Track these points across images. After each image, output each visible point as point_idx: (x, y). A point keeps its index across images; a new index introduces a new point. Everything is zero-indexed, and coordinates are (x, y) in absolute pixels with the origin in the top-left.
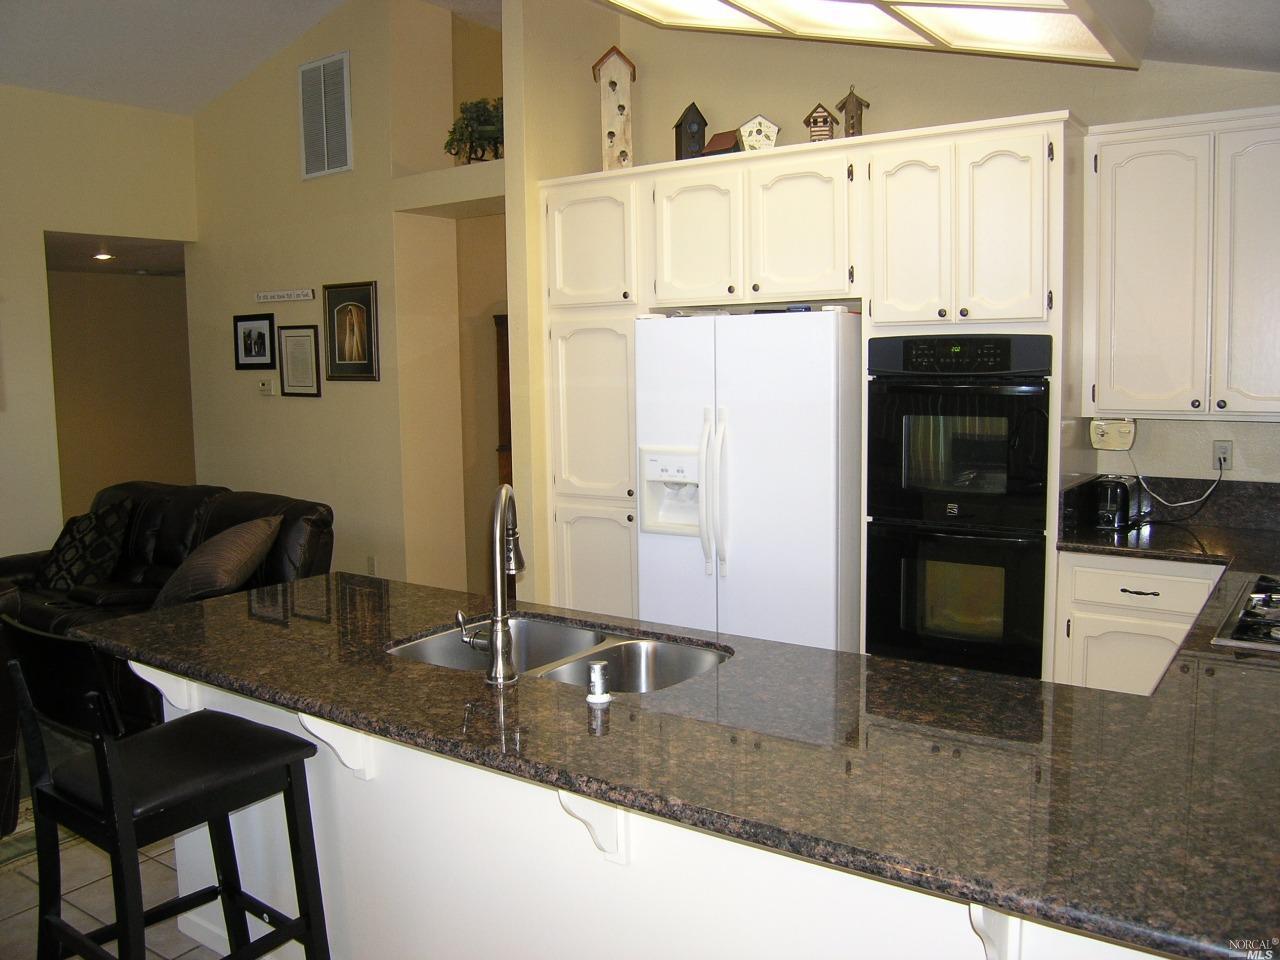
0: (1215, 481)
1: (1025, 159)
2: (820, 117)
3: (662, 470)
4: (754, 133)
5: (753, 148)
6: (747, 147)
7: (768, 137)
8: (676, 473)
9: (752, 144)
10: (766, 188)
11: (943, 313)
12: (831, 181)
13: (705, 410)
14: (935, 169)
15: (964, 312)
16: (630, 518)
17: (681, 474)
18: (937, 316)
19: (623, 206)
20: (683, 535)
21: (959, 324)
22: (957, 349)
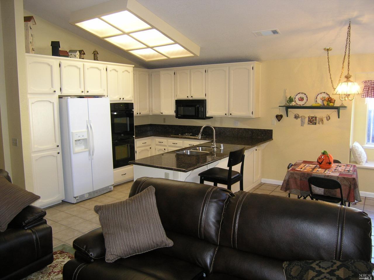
1: (129, 72)
3: (79, 137)
4: (77, 54)
7: (79, 56)
9: (77, 57)
10: (88, 69)
11: (120, 99)
12: (100, 70)
13: (87, 121)
14: (117, 71)
15: (123, 99)
16: (59, 153)
17: (83, 137)
18: (119, 99)
19: (51, 66)
20: (84, 152)
21: (122, 101)
22: (122, 105)
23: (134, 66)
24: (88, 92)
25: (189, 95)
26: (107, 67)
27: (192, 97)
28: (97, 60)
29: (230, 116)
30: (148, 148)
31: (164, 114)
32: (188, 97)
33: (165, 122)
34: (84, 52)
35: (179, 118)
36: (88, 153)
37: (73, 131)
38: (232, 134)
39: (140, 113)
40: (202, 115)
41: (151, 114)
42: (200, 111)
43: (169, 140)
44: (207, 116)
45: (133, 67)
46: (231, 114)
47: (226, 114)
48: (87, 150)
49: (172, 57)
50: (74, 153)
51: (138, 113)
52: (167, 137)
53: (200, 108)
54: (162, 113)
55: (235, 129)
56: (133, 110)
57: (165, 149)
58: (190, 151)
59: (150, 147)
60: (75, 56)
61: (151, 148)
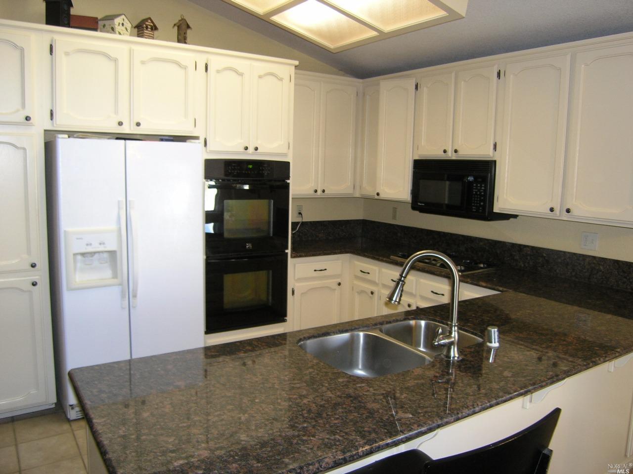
0: (300, 222)
1: (281, 80)
2: (150, 25)
3: (87, 245)
4: (121, 25)
5: (120, 34)
6: (117, 32)
7: (126, 29)
8: (99, 246)
9: (120, 31)
10: (143, 63)
11: (246, 148)
12: (185, 68)
13: (119, 202)
14: (241, 75)
15: (256, 149)
16: (34, 284)
17: (102, 246)
18: (242, 150)
19: (22, 50)
20: (105, 286)
21: (252, 154)
22: (251, 166)
23: (297, 63)
24: (138, 124)
25: (450, 147)
26: (208, 60)
27: (456, 151)
28: (185, 43)
29: (565, 217)
30: (332, 282)
31: (383, 196)
32: (445, 151)
33: (394, 217)
34: (152, 22)
35: (422, 210)
36: (116, 290)
37: (69, 229)
38: (574, 274)
39: (324, 191)
40: (481, 206)
41: (357, 195)
42: (476, 194)
43: (384, 270)
44: (494, 211)
45: (296, 66)
46: (568, 211)
47: (552, 210)
48: (115, 281)
49: (388, 28)
50: (70, 289)
51: (316, 191)
52: (378, 260)
53: (477, 186)
54: (378, 194)
55: (584, 260)
56: (288, 181)
57: (372, 293)
58: (366, 336)
59: (339, 280)
60: (113, 29)
61: (339, 284)
